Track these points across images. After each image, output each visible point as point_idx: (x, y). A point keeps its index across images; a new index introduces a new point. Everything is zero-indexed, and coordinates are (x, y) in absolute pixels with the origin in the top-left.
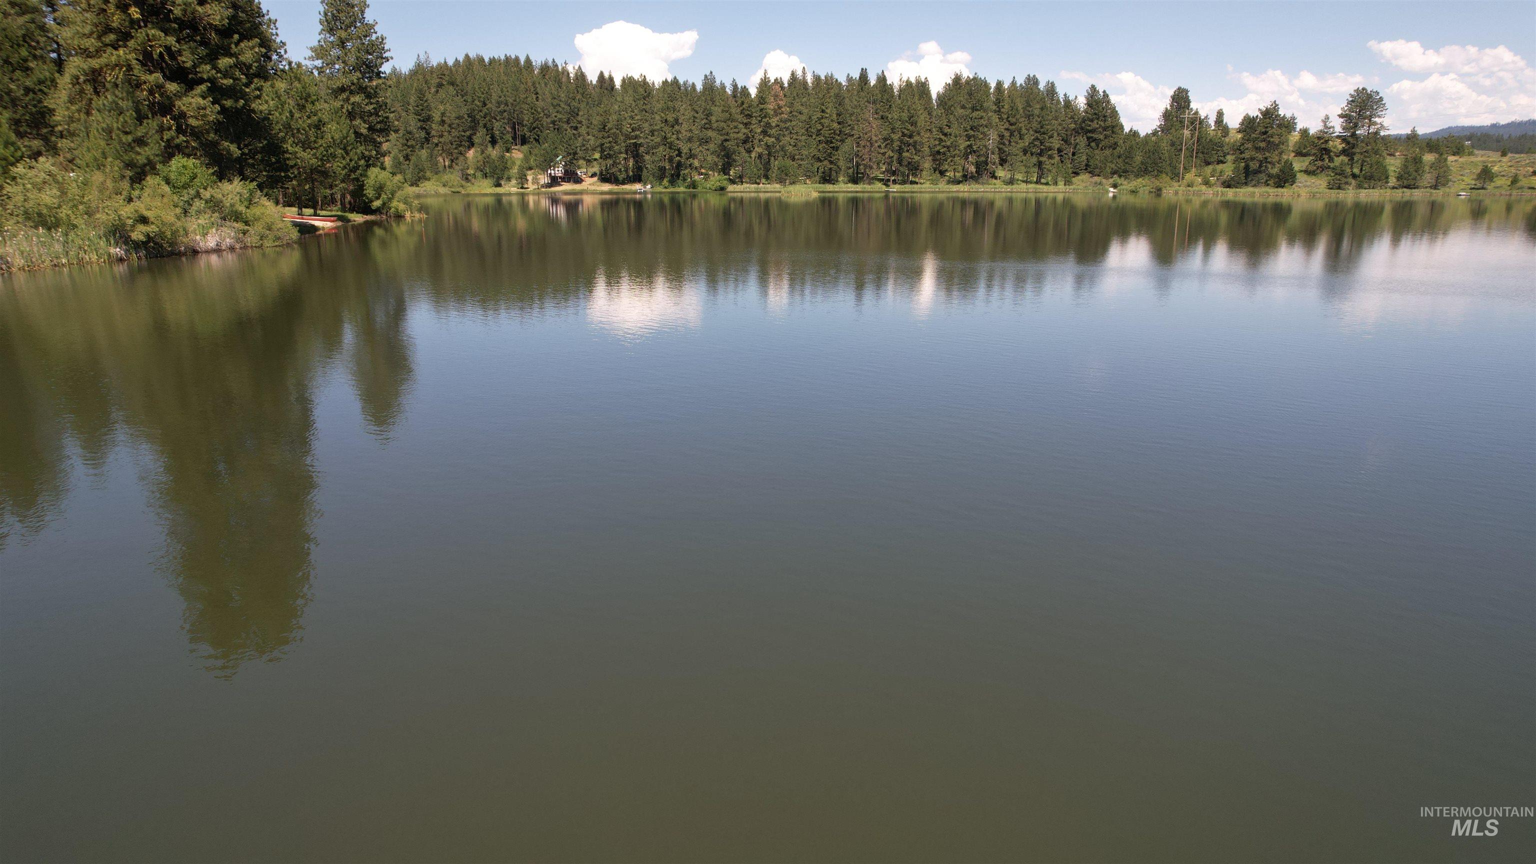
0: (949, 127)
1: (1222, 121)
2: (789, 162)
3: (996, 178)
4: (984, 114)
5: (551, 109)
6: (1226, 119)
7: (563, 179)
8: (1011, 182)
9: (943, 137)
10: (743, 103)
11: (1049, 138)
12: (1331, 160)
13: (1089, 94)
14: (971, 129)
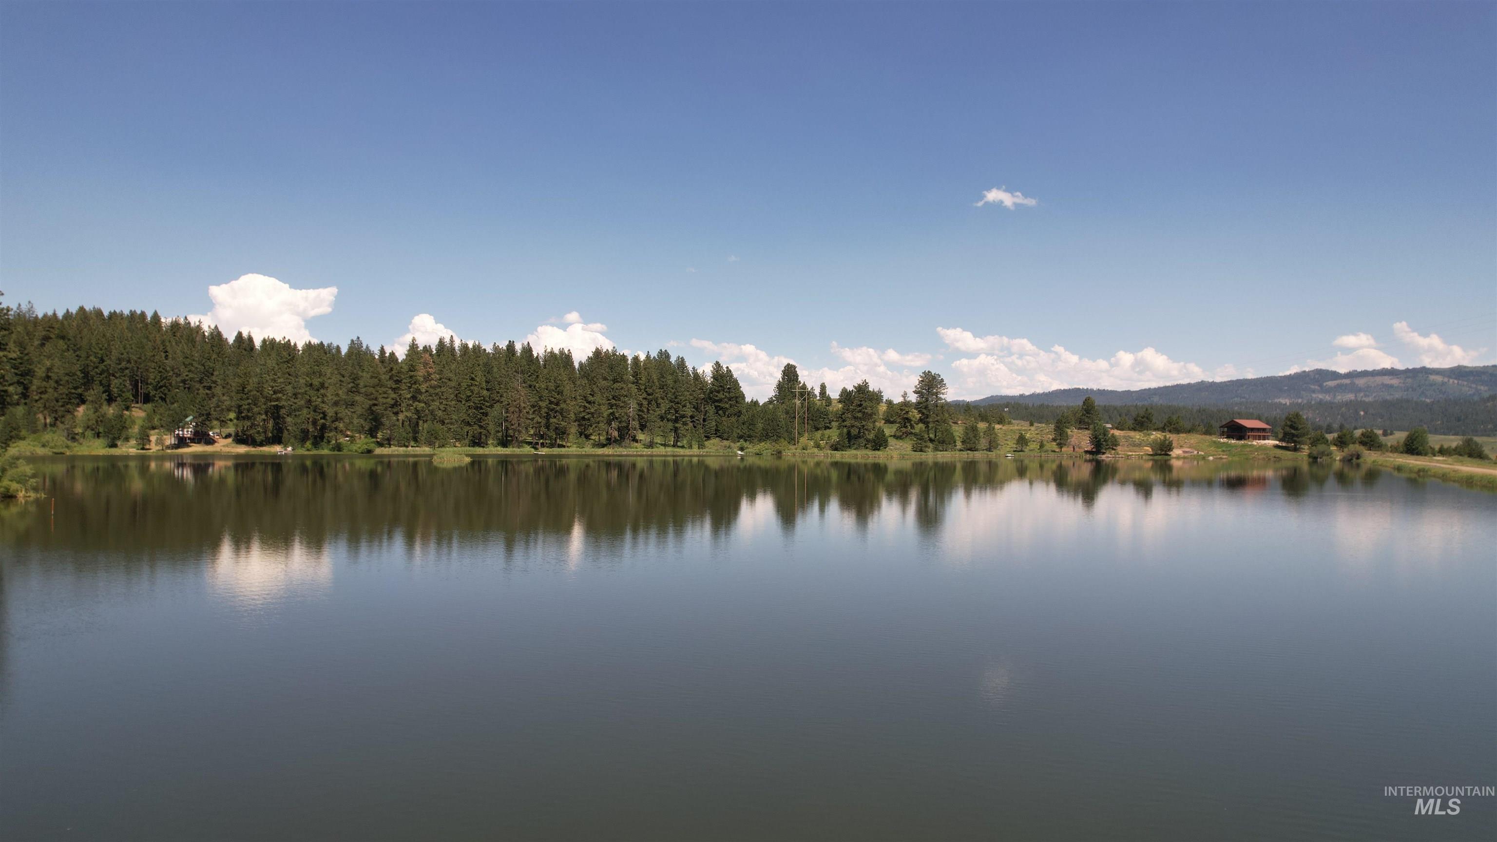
0: (593, 395)
1: (825, 392)
2: (439, 426)
3: (637, 441)
4: (624, 386)
5: (182, 368)
6: (828, 392)
7: (193, 440)
8: (651, 445)
9: (587, 405)
10: (392, 369)
11: (683, 407)
12: (912, 427)
13: (714, 369)
14: (613, 398)
